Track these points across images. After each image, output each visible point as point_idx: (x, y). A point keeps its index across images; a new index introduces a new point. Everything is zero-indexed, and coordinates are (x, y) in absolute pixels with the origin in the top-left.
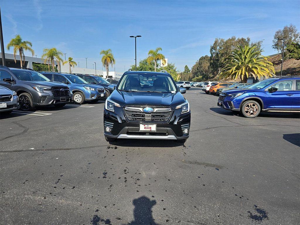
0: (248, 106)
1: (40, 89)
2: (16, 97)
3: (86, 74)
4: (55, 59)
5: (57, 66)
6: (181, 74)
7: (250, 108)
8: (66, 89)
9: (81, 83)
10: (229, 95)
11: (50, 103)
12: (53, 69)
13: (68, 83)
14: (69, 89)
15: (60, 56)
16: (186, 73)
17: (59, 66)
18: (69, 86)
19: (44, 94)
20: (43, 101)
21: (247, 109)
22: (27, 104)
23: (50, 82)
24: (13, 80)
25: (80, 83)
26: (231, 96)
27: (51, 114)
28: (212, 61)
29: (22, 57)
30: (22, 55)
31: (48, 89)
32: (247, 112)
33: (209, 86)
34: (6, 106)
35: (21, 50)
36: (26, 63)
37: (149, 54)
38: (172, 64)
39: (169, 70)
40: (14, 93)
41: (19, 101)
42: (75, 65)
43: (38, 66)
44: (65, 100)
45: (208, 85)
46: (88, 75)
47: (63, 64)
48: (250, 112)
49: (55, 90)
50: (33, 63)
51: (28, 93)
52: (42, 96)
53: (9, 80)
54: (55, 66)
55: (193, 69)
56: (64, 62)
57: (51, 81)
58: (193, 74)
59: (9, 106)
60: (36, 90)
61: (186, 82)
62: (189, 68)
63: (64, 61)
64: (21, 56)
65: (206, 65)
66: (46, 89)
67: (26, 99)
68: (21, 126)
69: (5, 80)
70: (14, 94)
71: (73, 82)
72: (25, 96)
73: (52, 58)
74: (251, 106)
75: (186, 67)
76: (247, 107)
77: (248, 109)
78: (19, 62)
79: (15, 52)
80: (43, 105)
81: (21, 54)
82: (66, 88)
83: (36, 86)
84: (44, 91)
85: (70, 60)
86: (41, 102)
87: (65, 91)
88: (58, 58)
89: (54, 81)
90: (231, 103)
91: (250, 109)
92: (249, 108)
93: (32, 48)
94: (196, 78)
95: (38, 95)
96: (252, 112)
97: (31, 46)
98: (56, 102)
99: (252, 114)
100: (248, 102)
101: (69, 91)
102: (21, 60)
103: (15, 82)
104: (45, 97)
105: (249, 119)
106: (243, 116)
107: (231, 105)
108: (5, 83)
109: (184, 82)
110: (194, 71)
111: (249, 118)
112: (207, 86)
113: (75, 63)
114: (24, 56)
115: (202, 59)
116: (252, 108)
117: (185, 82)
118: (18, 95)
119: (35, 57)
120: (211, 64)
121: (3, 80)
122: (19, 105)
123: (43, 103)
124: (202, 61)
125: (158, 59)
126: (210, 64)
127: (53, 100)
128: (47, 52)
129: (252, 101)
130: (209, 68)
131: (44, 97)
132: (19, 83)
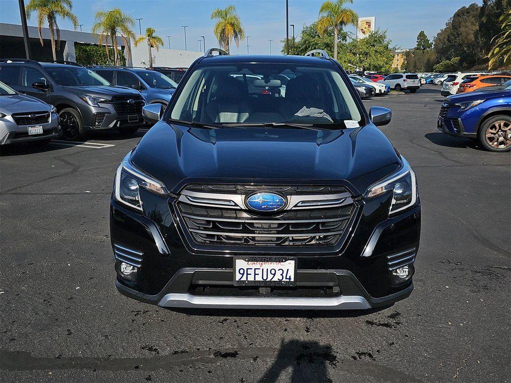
0: (494, 127)
1: (94, 100)
2: (56, 116)
3: (177, 68)
4: (119, 33)
5: (123, 47)
6: (407, 54)
7: (498, 131)
8: (138, 101)
9: (166, 87)
10: (456, 104)
11: (111, 125)
12: (116, 55)
13: (142, 88)
14: (143, 99)
15: (129, 25)
16: (421, 51)
17: (128, 48)
18: (143, 94)
19: (101, 111)
20: (99, 122)
21: (492, 133)
22: (73, 127)
23: (109, 86)
24: (48, 86)
25: (163, 87)
26: (459, 107)
27: (114, 145)
28: (484, 19)
29: (55, 32)
30: (55, 28)
31: (106, 101)
32: (491, 139)
33: (457, 84)
34: (42, 132)
35: (51, 17)
36: (61, 45)
37: (322, 11)
38: (380, 33)
39: (374, 46)
40: (52, 109)
41: (61, 123)
42: (160, 45)
43: (85, 51)
44: (137, 121)
45: (455, 81)
46: (182, 68)
47: (136, 44)
48: (498, 139)
49: (119, 102)
50: (76, 43)
51: (73, 108)
52: (98, 113)
53: (42, 86)
54: (120, 48)
55: (438, 39)
56: (137, 39)
57: (112, 85)
58: (438, 52)
59: (46, 131)
60: (87, 102)
61: (409, 74)
62: (428, 38)
63: (138, 37)
64: (53, 31)
65: (471, 29)
66: (103, 100)
67: (71, 119)
68: (68, 163)
69: (35, 85)
70: (52, 111)
71: (152, 86)
72: (69, 114)
73: (113, 32)
74: (500, 126)
75: (422, 35)
76: (491, 128)
77: (494, 134)
78: (48, 43)
79: (41, 22)
80: (100, 130)
81: (51, 25)
82: (137, 97)
83: (87, 96)
84: (101, 105)
85: (150, 33)
86: (97, 123)
87: (136, 103)
88: (126, 30)
89: (117, 86)
90: (458, 122)
91: (497, 133)
92: (495, 132)
93: (73, 12)
94: (445, 62)
95: (90, 111)
96: (501, 139)
97: (71, 7)
98: (120, 125)
99: (501, 143)
100: (494, 120)
101: (143, 103)
102: (52, 38)
103: (52, 89)
104: (102, 115)
105: (496, 153)
106: (484, 148)
107: (457, 125)
108: (35, 91)
109: (404, 75)
110: (441, 46)
111: (495, 151)
112: (451, 83)
113: (159, 40)
114: (58, 30)
115: (462, 14)
116: (502, 131)
117: (406, 74)
118: (58, 111)
119: (78, 30)
120: (482, 25)
121: (33, 85)
122: (60, 130)
123: (98, 126)
124: (461, 19)
125: (342, 23)
126: (481, 27)
127: (115, 121)
128: (103, 19)
129: (501, 117)
130: (476, 37)
131: (100, 115)
132: (59, 91)
